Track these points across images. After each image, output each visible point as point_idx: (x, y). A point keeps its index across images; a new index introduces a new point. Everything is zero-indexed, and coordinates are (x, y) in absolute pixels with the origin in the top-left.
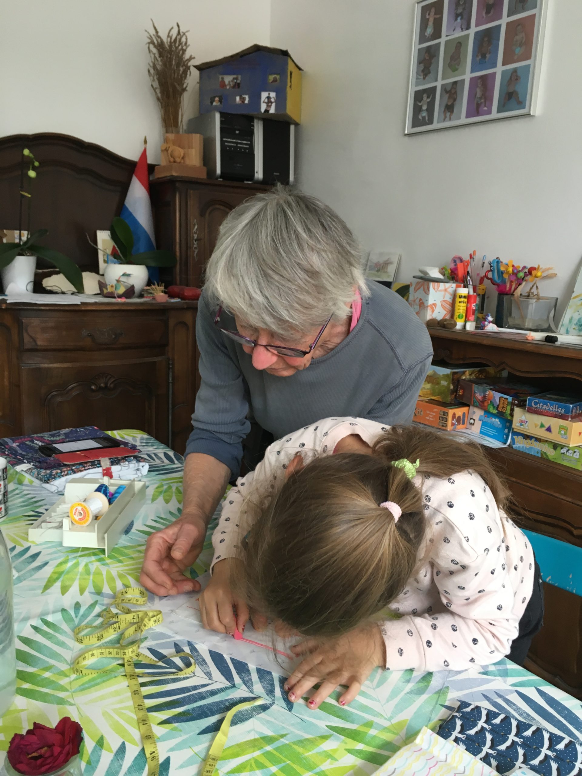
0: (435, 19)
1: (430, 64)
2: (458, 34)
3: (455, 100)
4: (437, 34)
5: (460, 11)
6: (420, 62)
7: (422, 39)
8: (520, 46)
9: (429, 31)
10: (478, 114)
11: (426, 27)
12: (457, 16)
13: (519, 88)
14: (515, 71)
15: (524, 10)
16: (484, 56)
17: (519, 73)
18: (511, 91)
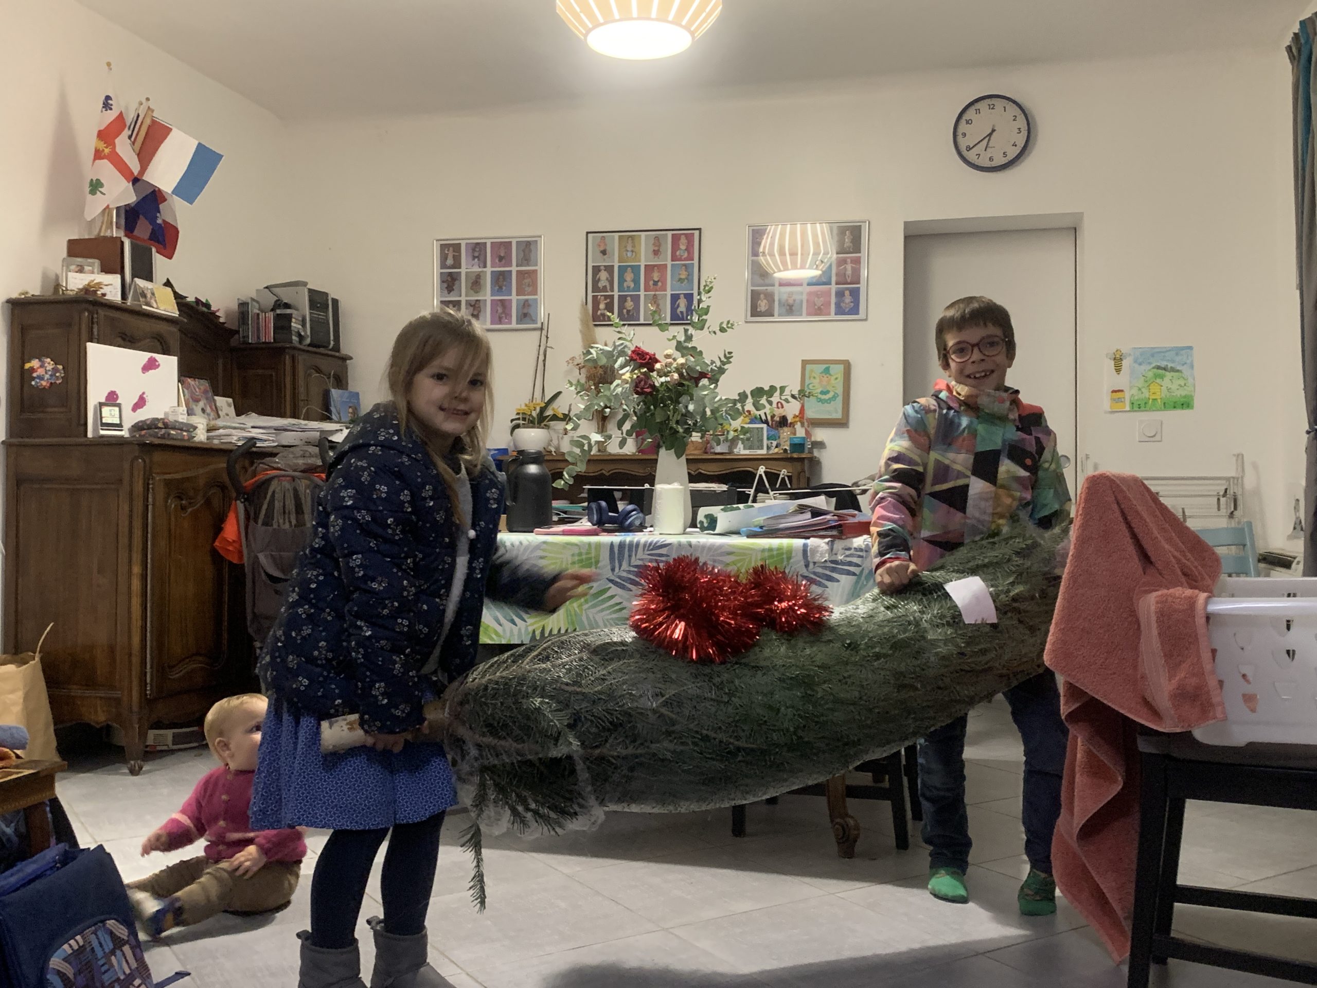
0: (454, 256)
1: (454, 284)
2: (476, 269)
3: (480, 311)
4: (457, 264)
5: (476, 254)
6: (443, 282)
7: (443, 265)
8: (529, 286)
9: (450, 262)
10: (500, 322)
11: (446, 259)
12: (474, 258)
13: (531, 311)
14: (527, 300)
15: (528, 265)
16: (501, 288)
17: (530, 302)
18: (525, 311)
